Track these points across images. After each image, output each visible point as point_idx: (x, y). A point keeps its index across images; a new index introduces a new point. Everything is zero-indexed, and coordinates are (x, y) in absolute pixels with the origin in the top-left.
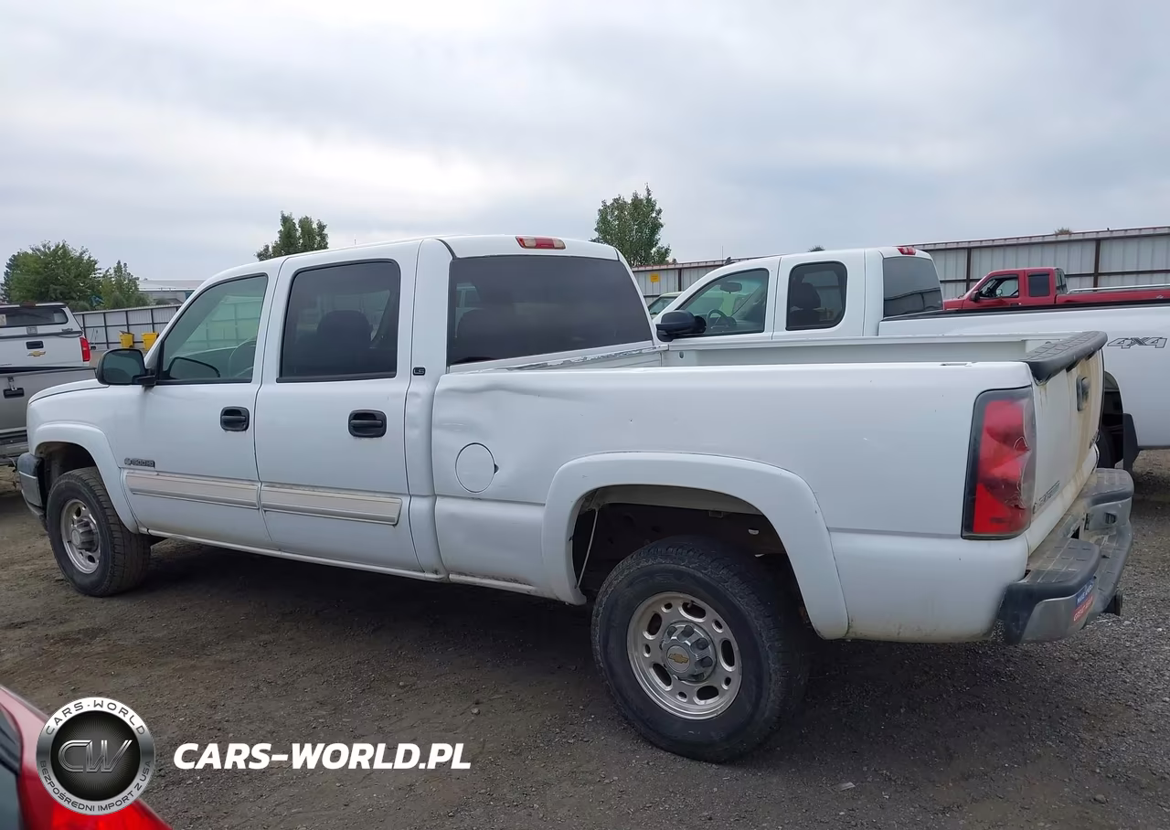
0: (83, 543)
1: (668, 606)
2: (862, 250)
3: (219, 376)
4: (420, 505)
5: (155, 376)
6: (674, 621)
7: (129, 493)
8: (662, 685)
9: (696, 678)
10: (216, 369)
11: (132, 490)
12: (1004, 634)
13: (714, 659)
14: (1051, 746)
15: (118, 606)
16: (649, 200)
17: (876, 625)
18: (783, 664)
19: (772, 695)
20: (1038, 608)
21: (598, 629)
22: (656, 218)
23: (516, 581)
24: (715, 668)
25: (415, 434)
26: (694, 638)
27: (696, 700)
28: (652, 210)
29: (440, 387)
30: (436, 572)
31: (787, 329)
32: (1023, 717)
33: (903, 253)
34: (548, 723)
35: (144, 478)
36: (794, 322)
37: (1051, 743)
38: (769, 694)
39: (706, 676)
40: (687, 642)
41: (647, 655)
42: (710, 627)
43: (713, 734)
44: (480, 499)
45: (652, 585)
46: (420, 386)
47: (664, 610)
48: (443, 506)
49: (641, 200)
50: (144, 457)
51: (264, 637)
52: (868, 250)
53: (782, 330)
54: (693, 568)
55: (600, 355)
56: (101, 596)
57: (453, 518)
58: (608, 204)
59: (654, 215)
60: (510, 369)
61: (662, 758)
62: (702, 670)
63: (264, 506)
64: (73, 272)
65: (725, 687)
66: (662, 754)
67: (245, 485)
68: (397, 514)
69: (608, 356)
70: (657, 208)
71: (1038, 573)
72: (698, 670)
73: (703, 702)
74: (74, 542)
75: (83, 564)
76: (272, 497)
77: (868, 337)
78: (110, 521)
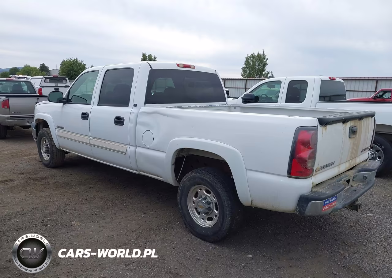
0: (46, 151)
1: (201, 189)
2: (314, 77)
3: (87, 102)
4: (132, 149)
5: (66, 101)
6: (202, 194)
7: (57, 136)
8: (197, 215)
9: (206, 214)
10: (86, 100)
11: (58, 136)
12: (299, 211)
13: (212, 208)
14: (327, 253)
15: (54, 171)
16: (263, 55)
17: (260, 203)
18: (231, 213)
19: (227, 222)
20: (310, 204)
21: (179, 194)
22: (265, 61)
23: (158, 176)
24: (212, 211)
25: (132, 125)
26: (206, 201)
27: (207, 221)
28: (265, 58)
29: (140, 111)
30: (137, 171)
31: (285, 102)
32: (322, 242)
33: (330, 79)
34: (163, 223)
35: (61, 132)
36: (288, 100)
37: (327, 252)
38: (226, 222)
39: (209, 213)
40: (203, 201)
41: (193, 205)
42: (212, 198)
43: (209, 232)
44: (149, 149)
45: (195, 182)
46: (135, 110)
47: (199, 190)
48: (139, 150)
49: (261, 55)
50: (62, 126)
51: (91, 186)
52: (316, 77)
53: (284, 103)
54: (207, 178)
55: (203, 105)
56: (49, 168)
57: (140, 153)
58: (249, 56)
59: (265, 60)
60: (167, 107)
61: (193, 238)
62: (208, 211)
63: (91, 144)
64: (79, 67)
65: (215, 218)
66: (194, 237)
67: (86, 137)
68: (126, 150)
69: (206, 106)
70: (266, 58)
71: (315, 192)
72: (206, 211)
73: (208, 222)
74: (43, 150)
75: (46, 157)
76: (94, 142)
77: (312, 108)
78: (53, 145)
